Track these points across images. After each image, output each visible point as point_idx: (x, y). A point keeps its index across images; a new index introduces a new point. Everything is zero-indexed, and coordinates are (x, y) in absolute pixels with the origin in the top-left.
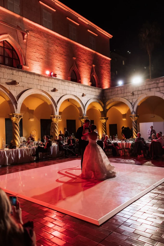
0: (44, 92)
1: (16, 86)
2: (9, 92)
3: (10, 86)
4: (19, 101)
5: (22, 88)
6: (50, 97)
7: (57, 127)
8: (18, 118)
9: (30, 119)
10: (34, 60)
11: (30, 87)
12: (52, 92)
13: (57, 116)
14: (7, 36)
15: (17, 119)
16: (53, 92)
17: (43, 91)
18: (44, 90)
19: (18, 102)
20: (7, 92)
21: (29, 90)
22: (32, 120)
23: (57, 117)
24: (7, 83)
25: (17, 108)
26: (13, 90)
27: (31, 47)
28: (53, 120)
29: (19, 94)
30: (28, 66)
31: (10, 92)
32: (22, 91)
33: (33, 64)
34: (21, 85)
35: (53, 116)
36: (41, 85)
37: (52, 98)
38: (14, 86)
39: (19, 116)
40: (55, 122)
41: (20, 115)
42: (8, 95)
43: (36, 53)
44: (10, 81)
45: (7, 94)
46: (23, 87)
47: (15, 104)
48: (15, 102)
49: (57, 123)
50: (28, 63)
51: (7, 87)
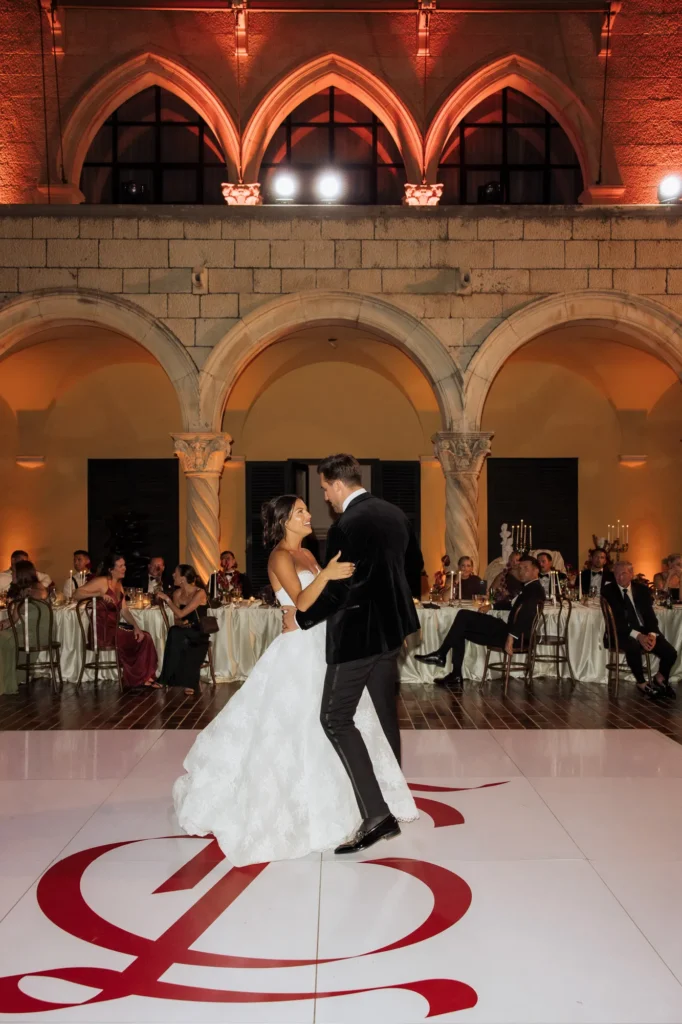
1: (463, 296)
3: (427, 302)
4: (471, 367)
5: (497, 298)
9: (621, 459)
10: (661, 141)
11: (543, 289)
14: (505, 65)
17: (626, 299)
18: (633, 293)
20: (410, 332)
21: (531, 305)
22: (633, 464)
24: (416, 285)
26: (448, 313)
27: (641, 78)
29: (475, 335)
30: (619, 185)
32: (496, 315)
33: (654, 165)
34: (487, 288)
36: (617, 265)
38: (449, 296)
39: (471, 446)
41: (476, 440)
43: (672, 102)
44: (431, 275)
45: (409, 339)
46: (502, 295)
48: (452, 377)
50: (622, 169)
51: (414, 307)
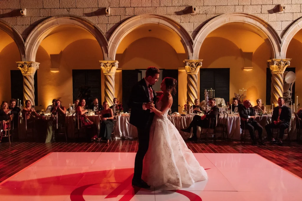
0: (249, 17)
1: (193, 15)
2: (179, 27)
3: (182, 17)
4: (196, 39)
5: (204, 16)
6: (264, 25)
7: (281, 82)
8: (193, 67)
9: (244, 69)
11: (220, 12)
12: (270, 15)
13: (279, 61)
15: (192, 69)
16: (274, 14)
17: (247, 15)
18: (250, 13)
19: (194, 42)
20: (176, 27)
21: (216, 18)
22: (248, 70)
23: (280, 63)
24: (178, 12)
25: (192, 51)
26: (188, 21)
28: (271, 69)
29: (197, 28)
31: (181, 27)
32: (204, 21)
34: (201, 12)
35: (270, 61)
36: (245, 4)
37: (268, 25)
38: (189, 15)
39: (196, 64)
40: (276, 73)
41: (197, 62)
42: (179, 31)
44: (183, 8)
45: (176, 30)
46: (206, 14)
47: (190, 44)
48: (189, 42)
49: (281, 75)
51: (177, 19)
